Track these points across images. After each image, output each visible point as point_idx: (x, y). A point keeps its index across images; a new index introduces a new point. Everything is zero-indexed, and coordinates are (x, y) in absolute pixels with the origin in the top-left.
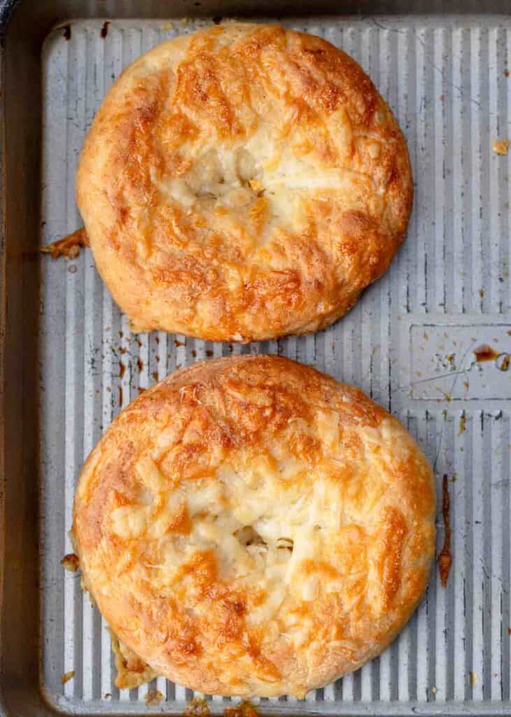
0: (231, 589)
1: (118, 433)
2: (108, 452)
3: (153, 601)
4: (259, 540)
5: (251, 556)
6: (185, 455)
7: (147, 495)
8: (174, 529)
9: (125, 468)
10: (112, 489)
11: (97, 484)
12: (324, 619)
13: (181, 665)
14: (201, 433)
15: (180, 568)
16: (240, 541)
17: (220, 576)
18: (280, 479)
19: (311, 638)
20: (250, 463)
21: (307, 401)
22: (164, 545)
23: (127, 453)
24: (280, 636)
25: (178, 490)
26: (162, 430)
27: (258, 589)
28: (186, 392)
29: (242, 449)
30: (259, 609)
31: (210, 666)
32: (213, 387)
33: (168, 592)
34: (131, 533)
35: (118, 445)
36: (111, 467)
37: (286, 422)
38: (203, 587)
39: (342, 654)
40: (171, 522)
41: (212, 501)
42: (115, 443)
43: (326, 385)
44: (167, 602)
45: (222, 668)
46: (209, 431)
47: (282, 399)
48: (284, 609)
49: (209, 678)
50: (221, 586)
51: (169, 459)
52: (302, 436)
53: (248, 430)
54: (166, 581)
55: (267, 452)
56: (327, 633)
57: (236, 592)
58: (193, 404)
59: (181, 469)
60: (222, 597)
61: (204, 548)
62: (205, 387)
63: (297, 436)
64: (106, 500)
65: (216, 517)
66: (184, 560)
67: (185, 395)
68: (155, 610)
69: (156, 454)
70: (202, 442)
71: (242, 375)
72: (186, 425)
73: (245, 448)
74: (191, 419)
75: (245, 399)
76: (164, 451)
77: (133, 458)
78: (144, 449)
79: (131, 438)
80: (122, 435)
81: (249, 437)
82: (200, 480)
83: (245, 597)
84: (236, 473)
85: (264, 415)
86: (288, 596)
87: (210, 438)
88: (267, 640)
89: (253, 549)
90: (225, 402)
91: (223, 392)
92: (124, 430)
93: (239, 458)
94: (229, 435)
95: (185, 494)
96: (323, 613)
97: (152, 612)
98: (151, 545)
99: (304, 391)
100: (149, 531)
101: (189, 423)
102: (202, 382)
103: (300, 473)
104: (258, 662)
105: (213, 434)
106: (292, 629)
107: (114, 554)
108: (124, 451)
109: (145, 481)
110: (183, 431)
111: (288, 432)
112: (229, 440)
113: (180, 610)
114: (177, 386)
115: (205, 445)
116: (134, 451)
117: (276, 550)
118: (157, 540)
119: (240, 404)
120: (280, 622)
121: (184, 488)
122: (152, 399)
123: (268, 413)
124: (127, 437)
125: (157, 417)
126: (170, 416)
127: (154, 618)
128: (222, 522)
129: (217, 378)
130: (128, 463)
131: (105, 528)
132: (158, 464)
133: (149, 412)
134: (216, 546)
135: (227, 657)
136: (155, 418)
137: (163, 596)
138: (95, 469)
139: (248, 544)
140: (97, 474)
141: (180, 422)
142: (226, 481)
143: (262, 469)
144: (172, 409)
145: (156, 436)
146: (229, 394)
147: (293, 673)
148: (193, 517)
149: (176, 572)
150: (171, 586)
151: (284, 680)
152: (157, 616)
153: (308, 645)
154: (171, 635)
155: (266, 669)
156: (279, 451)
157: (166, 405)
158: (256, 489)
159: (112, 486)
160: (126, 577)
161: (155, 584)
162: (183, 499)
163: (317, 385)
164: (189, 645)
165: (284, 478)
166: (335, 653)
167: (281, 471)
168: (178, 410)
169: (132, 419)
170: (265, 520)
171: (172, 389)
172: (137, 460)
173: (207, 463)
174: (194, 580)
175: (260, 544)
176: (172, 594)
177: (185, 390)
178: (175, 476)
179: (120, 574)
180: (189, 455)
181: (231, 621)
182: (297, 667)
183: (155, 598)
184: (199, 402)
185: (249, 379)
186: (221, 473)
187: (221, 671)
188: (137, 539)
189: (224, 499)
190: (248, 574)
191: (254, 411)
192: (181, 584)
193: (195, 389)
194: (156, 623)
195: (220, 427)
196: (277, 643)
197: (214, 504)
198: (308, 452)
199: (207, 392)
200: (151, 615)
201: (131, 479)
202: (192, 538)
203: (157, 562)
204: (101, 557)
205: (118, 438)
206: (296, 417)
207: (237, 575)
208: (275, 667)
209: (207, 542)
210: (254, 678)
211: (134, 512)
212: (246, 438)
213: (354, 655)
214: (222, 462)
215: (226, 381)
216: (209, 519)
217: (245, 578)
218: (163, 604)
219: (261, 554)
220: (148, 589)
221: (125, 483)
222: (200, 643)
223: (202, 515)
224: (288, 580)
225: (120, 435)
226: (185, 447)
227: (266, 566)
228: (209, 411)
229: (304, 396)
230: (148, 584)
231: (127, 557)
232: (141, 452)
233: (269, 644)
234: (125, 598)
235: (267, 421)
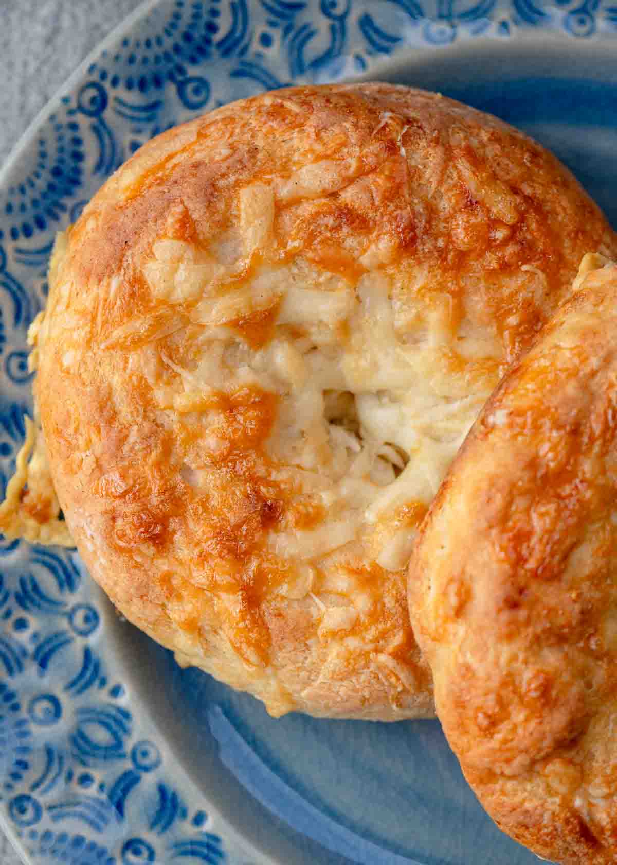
0: (275, 476)
1: (242, 122)
2: (208, 142)
3: (139, 419)
4: (355, 427)
5: (331, 444)
6: (330, 221)
7: (229, 247)
8: (242, 327)
9: (221, 183)
10: (182, 202)
11: (161, 181)
12: (394, 611)
13: (120, 550)
14: (377, 202)
15: (215, 394)
16: (327, 409)
17: (268, 444)
18: (452, 349)
19: (355, 628)
20: (423, 296)
21: (567, 252)
22: (210, 342)
23: (240, 161)
24: (307, 596)
25: (285, 269)
26: (318, 158)
27: (315, 502)
28: (390, 121)
29: (426, 266)
30: (299, 534)
31: (166, 579)
32: (437, 141)
33: (171, 421)
34: (169, 294)
35: (231, 141)
36: (202, 168)
37: (518, 267)
38: (233, 445)
39: (386, 683)
40: (245, 312)
41: (326, 318)
42: (227, 135)
43: (608, 247)
44: (161, 436)
45: (185, 593)
46: (392, 206)
47: (534, 226)
48: (339, 558)
49: (152, 596)
50: (260, 461)
51: (300, 211)
52: (528, 303)
53: (453, 242)
54: (180, 402)
55: (459, 295)
56: (384, 635)
57: (278, 486)
58: (392, 148)
59: (310, 240)
60: (253, 479)
61: (267, 385)
62: (425, 133)
63: (521, 297)
64: (161, 215)
65: (315, 348)
66: (227, 384)
67: (386, 125)
68: (133, 437)
69: (285, 191)
70: (371, 214)
71: (493, 150)
72: (362, 172)
73: (431, 266)
74: (373, 170)
75: (477, 190)
76: (302, 193)
77: (244, 176)
78: (271, 172)
79: (260, 142)
80: (246, 129)
81: (447, 254)
82: (329, 274)
83: (288, 503)
84: (390, 298)
85: (492, 234)
86: (356, 541)
87: (385, 219)
88: (284, 590)
89: (340, 434)
90: (443, 175)
91: (449, 157)
92: (254, 123)
93: (411, 278)
94: (419, 231)
95: (291, 280)
96: (397, 601)
97: (126, 436)
98: (189, 330)
99: (573, 235)
100: (201, 306)
101: (367, 174)
102: (425, 124)
103: (489, 359)
104: (248, 617)
105: (395, 213)
106: (333, 598)
107: (121, 307)
108: (236, 157)
109: (243, 223)
110: (350, 181)
111: (510, 285)
112: (414, 240)
113: (173, 461)
114: (378, 105)
115: (371, 223)
116: (254, 165)
117: (374, 457)
118: (203, 327)
119: (464, 193)
120: (320, 576)
121: (295, 271)
122: (328, 101)
123: (500, 234)
124: (252, 137)
125: (323, 134)
126: (344, 144)
127: (126, 448)
128: (317, 361)
129: (450, 130)
130: (232, 179)
131: (132, 257)
132: (279, 207)
133: (312, 118)
134: (288, 394)
135: (203, 580)
136: (318, 134)
137: (159, 422)
138: (170, 157)
139: (333, 421)
140: (169, 165)
141: (353, 163)
142: (367, 301)
143: (435, 317)
144: (354, 137)
145: (301, 164)
146: (455, 167)
147: (291, 667)
148: (280, 326)
149: (204, 395)
150: (183, 414)
151: (269, 670)
152: (132, 449)
153: (342, 639)
154: (136, 493)
155: (253, 636)
156: (478, 303)
157: (347, 125)
158: (404, 343)
159: (185, 198)
160: (117, 356)
161: (159, 395)
162: (282, 288)
163: (596, 238)
164: (156, 523)
165: (459, 350)
166: (377, 677)
167: (460, 338)
168: (362, 143)
169: (279, 114)
170: (385, 400)
171: (370, 106)
172: (249, 182)
173: (356, 253)
174: (225, 425)
175: (353, 434)
176: (176, 427)
177: (391, 118)
178: (294, 244)
179: (112, 347)
180: (337, 224)
181: (244, 528)
182: (303, 663)
183: (145, 417)
184: (403, 151)
185: (498, 164)
186: (367, 283)
187: (179, 597)
188: (173, 307)
189: (345, 327)
190: (314, 470)
191: (479, 218)
192: (199, 420)
193: (406, 127)
194: (122, 459)
195: (412, 210)
196: (295, 605)
197: (326, 326)
198: (519, 334)
199: (423, 143)
200: (122, 440)
201: (221, 206)
202: (258, 358)
203: (183, 363)
204: (96, 299)
205: (237, 130)
206: (538, 267)
207: (296, 461)
208: (269, 641)
209: (275, 378)
210: (225, 639)
211: (196, 261)
212: (442, 253)
213: (404, 697)
214: (381, 267)
215: (463, 144)
216: (303, 344)
217: (306, 473)
218: (153, 433)
219: (348, 449)
220: (143, 396)
221: (208, 207)
222: (174, 532)
223: (295, 333)
224: (370, 516)
225: (243, 126)
226: (340, 209)
227: (346, 474)
228: (409, 174)
229: (567, 243)
230: (148, 388)
231: (141, 325)
232: (265, 173)
233: (283, 598)
234: (98, 390)
235: (490, 244)
